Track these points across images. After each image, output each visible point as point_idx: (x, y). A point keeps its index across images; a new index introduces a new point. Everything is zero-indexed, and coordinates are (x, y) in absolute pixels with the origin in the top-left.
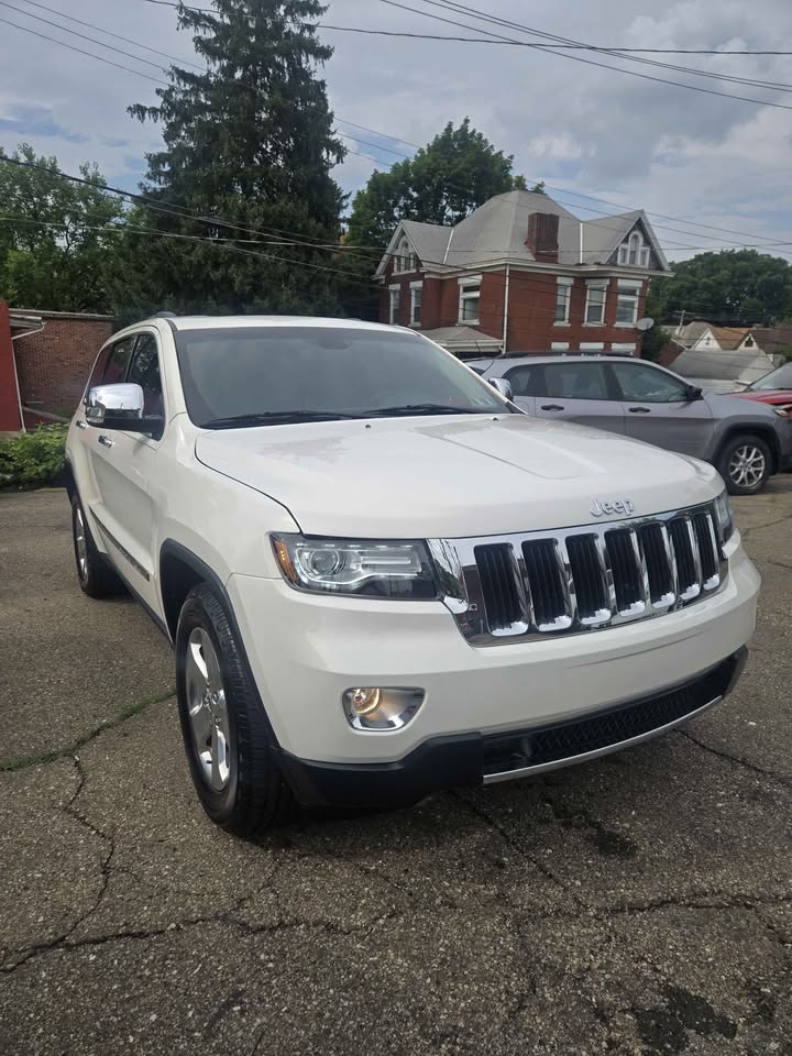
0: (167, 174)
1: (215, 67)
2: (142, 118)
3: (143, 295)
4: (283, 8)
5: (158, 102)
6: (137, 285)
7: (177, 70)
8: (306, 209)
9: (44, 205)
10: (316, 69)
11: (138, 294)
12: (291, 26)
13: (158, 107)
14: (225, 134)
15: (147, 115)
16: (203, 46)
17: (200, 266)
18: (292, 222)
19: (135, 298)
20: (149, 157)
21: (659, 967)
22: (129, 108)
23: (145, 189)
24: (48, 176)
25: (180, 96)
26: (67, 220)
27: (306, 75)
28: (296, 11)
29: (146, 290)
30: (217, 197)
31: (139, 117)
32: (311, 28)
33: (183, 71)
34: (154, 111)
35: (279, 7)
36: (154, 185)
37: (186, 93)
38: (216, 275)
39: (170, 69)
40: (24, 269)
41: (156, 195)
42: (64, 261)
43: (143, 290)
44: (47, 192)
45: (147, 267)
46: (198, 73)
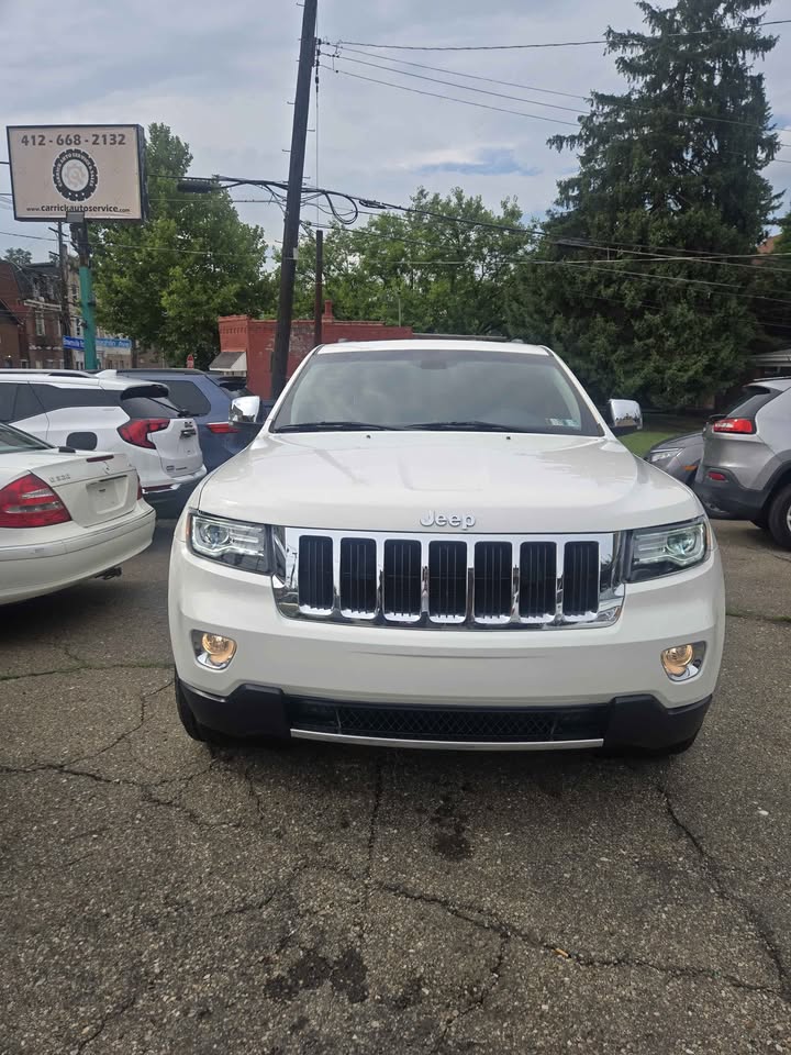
0: (575, 198)
1: (640, 83)
2: (560, 148)
3: (535, 316)
4: (723, 6)
5: (577, 130)
6: (531, 308)
7: (597, 95)
8: (718, 215)
9: (467, 239)
10: (753, 63)
11: (531, 317)
12: (730, 23)
13: (576, 133)
14: (637, 149)
15: (564, 144)
16: (628, 66)
17: (593, 285)
18: (699, 231)
19: (528, 319)
20: (559, 185)
21: (365, 935)
22: (549, 141)
23: (553, 215)
24: (473, 214)
25: (601, 119)
26: (485, 251)
27: (741, 71)
28: (738, 7)
29: (540, 312)
30: (619, 215)
31: (557, 147)
32: (754, 21)
33: (603, 95)
34: (572, 139)
35: (719, 5)
36: (563, 210)
37: (607, 115)
38: (607, 293)
39: (590, 96)
40: (441, 298)
41: (563, 219)
42: (477, 289)
43: (536, 312)
44: (471, 228)
45: (543, 290)
46: (618, 94)
